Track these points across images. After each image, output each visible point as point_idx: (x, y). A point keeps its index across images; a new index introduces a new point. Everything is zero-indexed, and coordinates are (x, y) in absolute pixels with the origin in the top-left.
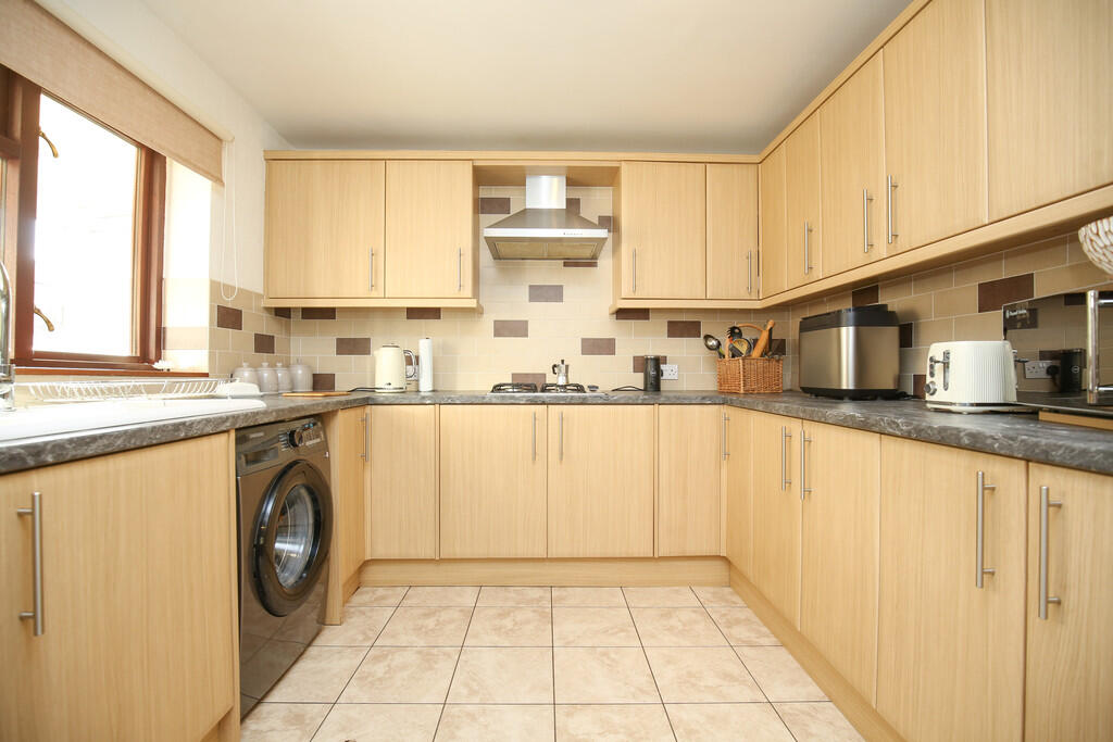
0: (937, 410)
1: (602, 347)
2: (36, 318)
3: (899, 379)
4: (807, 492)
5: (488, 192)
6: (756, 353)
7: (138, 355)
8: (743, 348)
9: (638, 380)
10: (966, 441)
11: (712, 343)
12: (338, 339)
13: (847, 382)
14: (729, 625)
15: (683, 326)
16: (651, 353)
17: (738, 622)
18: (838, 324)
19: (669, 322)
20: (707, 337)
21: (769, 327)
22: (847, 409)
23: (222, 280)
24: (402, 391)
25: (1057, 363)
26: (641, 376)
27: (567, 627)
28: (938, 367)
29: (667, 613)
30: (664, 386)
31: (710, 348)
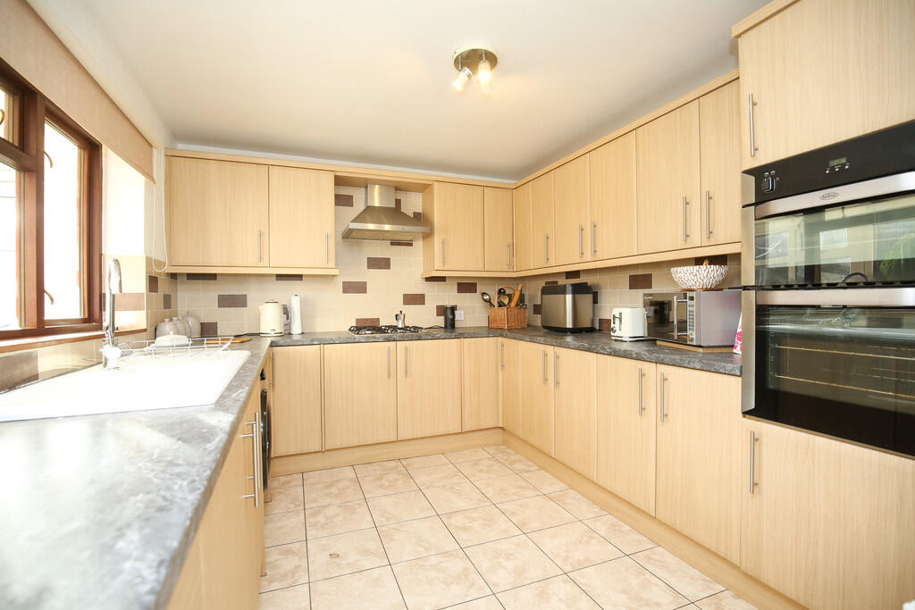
0: (616, 340)
1: (415, 299)
2: (46, 295)
3: (593, 321)
4: (557, 383)
5: (345, 191)
6: (513, 304)
7: (86, 316)
8: (506, 302)
9: (441, 321)
10: (634, 356)
11: (486, 297)
12: (219, 296)
13: (569, 325)
14: (511, 464)
15: (466, 286)
16: (448, 303)
17: (515, 462)
18: (564, 292)
19: (458, 284)
20: (483, 294)
21: (519, 288)
22: (569, 339)
23: (153, 256)
24: (282, 335)
25: (658, 307)
26: (442, 318)
27: (422, 479)
28: (617, 321)
29: (476, 463)
30: (457, 325)
31: (485, 301)
